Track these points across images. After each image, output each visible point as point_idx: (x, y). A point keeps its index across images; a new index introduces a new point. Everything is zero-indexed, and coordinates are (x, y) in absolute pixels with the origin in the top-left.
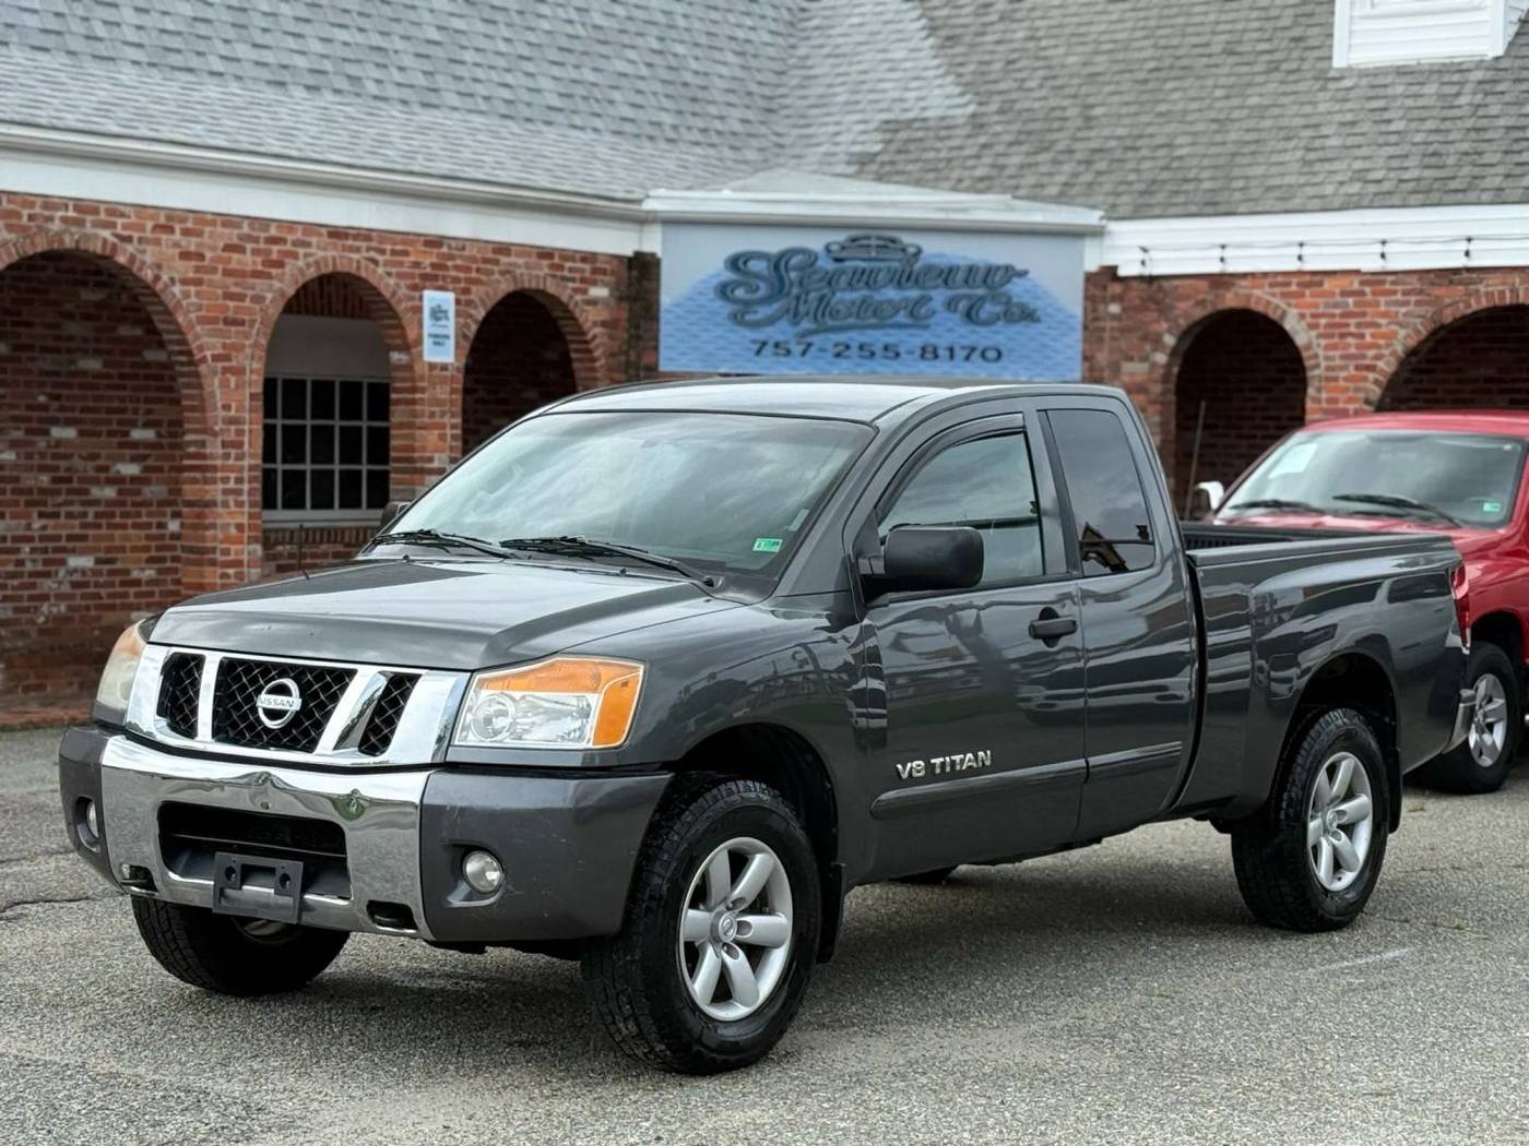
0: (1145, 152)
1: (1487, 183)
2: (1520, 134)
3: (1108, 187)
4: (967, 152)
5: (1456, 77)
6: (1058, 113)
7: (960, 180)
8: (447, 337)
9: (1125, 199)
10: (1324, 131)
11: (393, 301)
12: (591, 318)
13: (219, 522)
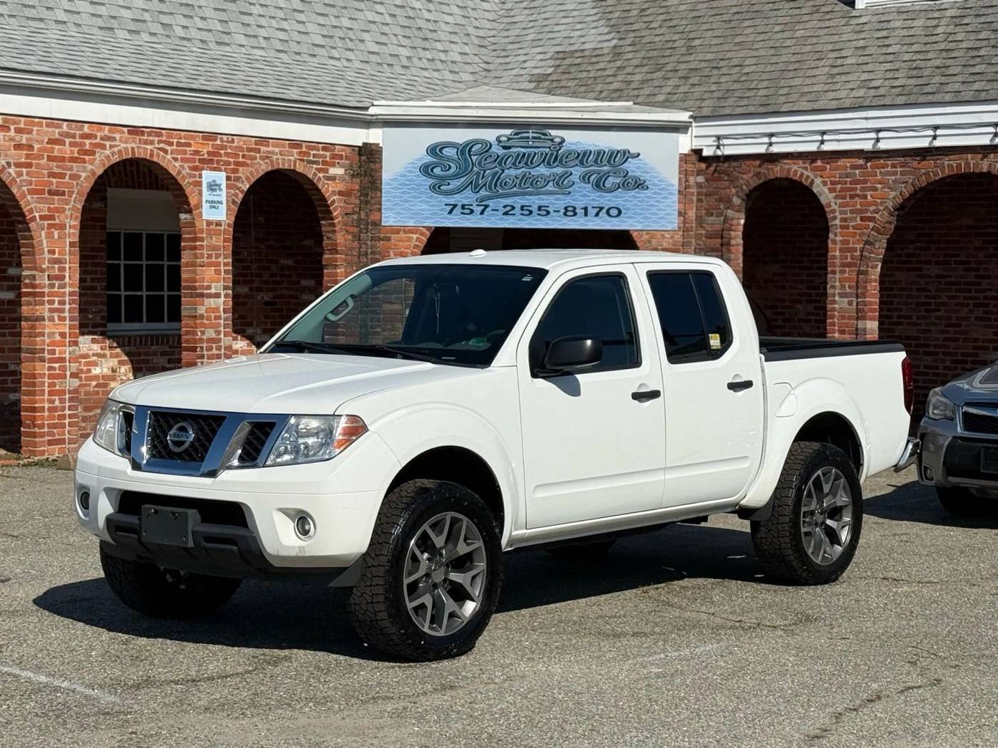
0: (724, 71)
1: (949, 88)
2: (977, 54)
3: (696, 95)
4: (608, 72)
5: (936, 15)
6: (670, 45)
7: (601, 92)
8: (220, 203)
9: (707, 103)
10: (844, 53)
11: (179, 178)
12: (331, 189)
13: (47, 331)
